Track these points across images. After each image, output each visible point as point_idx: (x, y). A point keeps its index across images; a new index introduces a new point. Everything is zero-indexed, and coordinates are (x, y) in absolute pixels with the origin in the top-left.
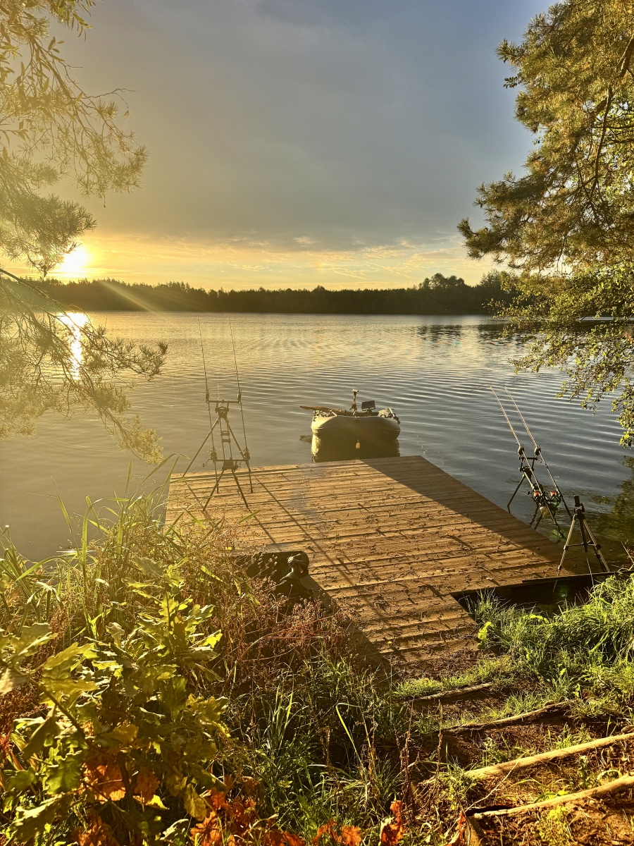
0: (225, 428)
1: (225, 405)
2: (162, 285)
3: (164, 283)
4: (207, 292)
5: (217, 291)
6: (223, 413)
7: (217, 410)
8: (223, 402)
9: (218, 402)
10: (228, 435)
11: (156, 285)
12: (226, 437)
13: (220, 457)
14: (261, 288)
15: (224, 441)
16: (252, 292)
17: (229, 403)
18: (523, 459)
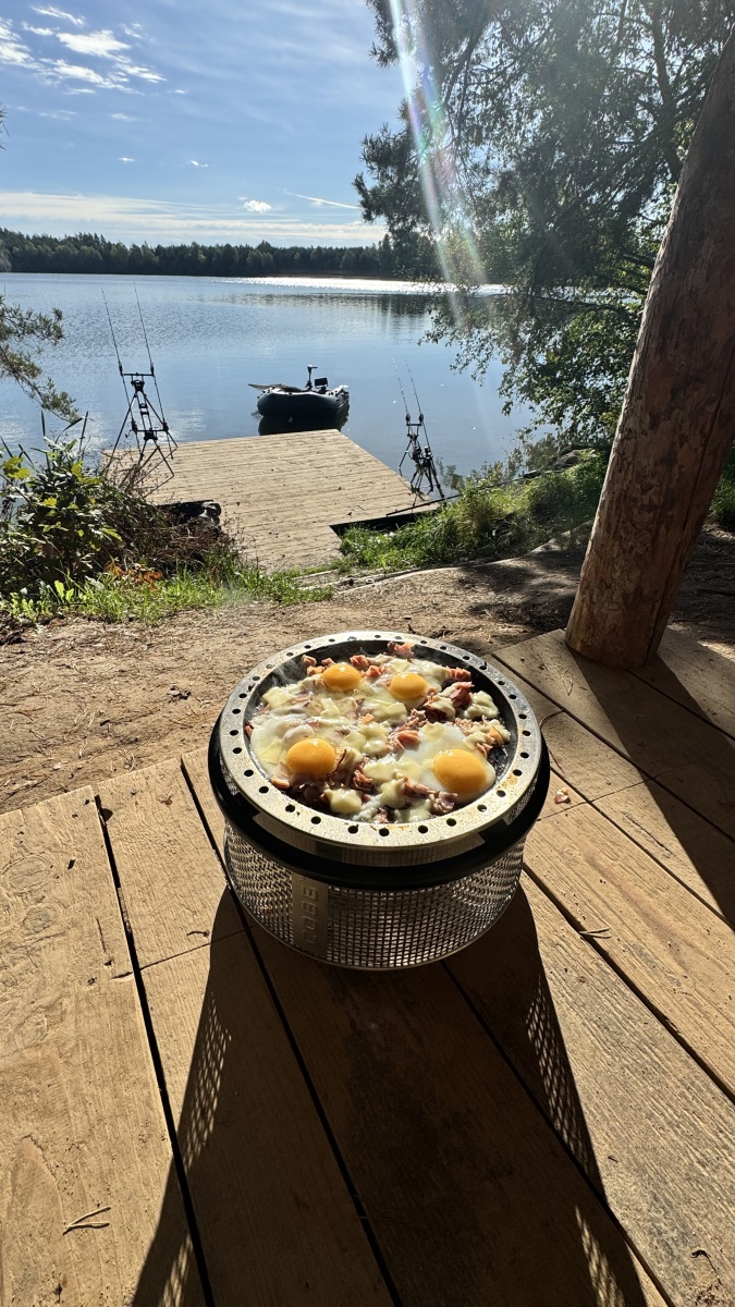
0: (142, 401)
1: (140, 378)
2: (70, 238)
3: (73, 235)
4: (128, 248)
5: (140, 246)
6: (139, 386)
7: (133, 383)
8: (137, 375)
9: (132, 375)
10: (146, 407)
11: (63, 237)
12: (144, 410)
13: (140, 428)
14: (194, 243)
15: (142, 413)
16: (183, 248)
17: (143, 375)
18: (409, 425)
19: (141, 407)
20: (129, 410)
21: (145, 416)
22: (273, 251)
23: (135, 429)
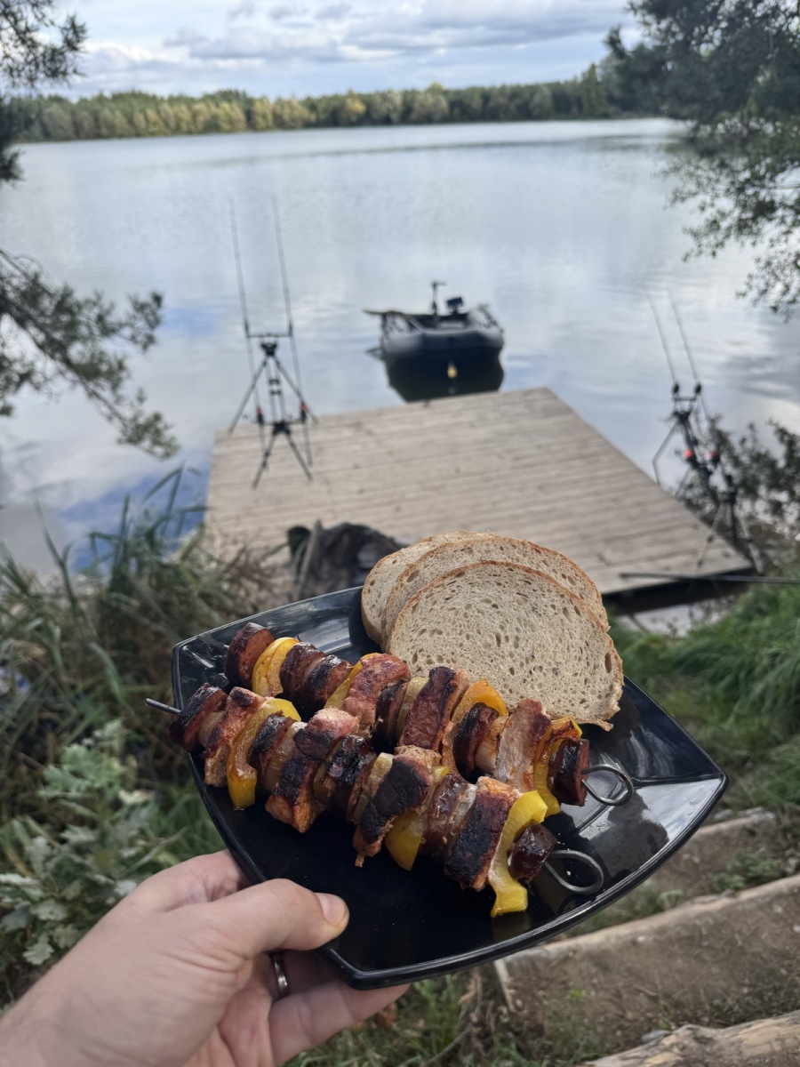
0: (273, 373)
1: (272, 340)
6: (270, 350)
7: (264, 346)
9: (261, 336)
10: (278, 382)
12: (275, 387)
15: (273, 393)
17: (276, 336)
18: (677, 400)
19: (272, 382)
20: (253, 387)
21: (276, 397)
22: (446, 93)
23: (260, 419)
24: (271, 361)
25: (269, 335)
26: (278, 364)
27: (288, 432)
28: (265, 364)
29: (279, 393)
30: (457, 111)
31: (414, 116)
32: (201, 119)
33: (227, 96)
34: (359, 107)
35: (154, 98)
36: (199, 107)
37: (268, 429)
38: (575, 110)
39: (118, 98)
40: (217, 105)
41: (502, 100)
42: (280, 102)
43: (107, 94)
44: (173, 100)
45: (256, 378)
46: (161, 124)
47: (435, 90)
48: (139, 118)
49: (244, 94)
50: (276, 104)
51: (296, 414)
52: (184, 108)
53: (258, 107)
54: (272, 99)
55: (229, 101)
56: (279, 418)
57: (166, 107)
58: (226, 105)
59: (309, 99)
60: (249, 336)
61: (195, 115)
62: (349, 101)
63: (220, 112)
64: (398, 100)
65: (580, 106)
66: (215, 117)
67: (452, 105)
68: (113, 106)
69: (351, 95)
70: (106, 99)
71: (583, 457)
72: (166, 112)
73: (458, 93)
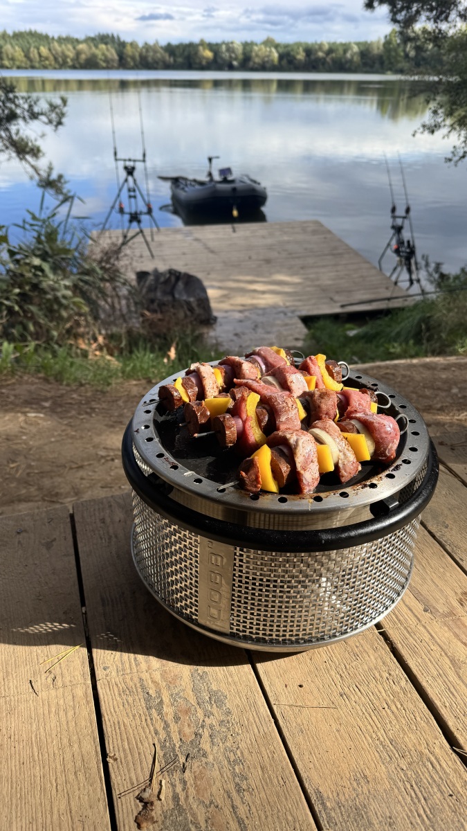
6: (130, 172)
7: (126, 168)
10: (134, 191)
12: (132, 194)
15: (130, 197)
17: (135, 161)
18: (394, 217)
19: (129, 190)
20: (119, 195)
21: (133, 200)
22: (277, 46)
23: (121, 211)
24: (130, 179)
25: (130, 160)
26: (135, 181)
27: (139, 222)
28: (126, 180)
29: (135, 197)
30: (284, 62)
31: (251, 64)
32: (83, 57)
33: (105, 39)
34: (208, 54)
35: (47, 37)
36: (81, 47)
37: (127, 217)
38: (377, 66)
39: (18, 36)
40: (96, 47)
41: (321, 54)
42: (147, 47)
43: (10, 32)
44: (61, 40)
45: (120, 190)
46: (52, 58)
47: (268, 43)
48: (34, 53)
49: (119, 38)
50: (143, 47)
51: (145, 209)
52: (70, 47)
53: (129, 50)
54: (141, 45)
55: (106, 44)
56: (133, 211)
57: (56, 44)
58: (103, 46)
59: (169, 45)
60: (116, 160)
61: (78, 54)
62: (201, 48)
63: (98, 52)
64: (240, 50)
65: (382, 63)
66: (94, 56)
67: (281, 57)
68: (14, 42)
69: (202, 43)
70: (9, 36)
71: (333, 255)
72: (55, 50)
73: (286, 46)
